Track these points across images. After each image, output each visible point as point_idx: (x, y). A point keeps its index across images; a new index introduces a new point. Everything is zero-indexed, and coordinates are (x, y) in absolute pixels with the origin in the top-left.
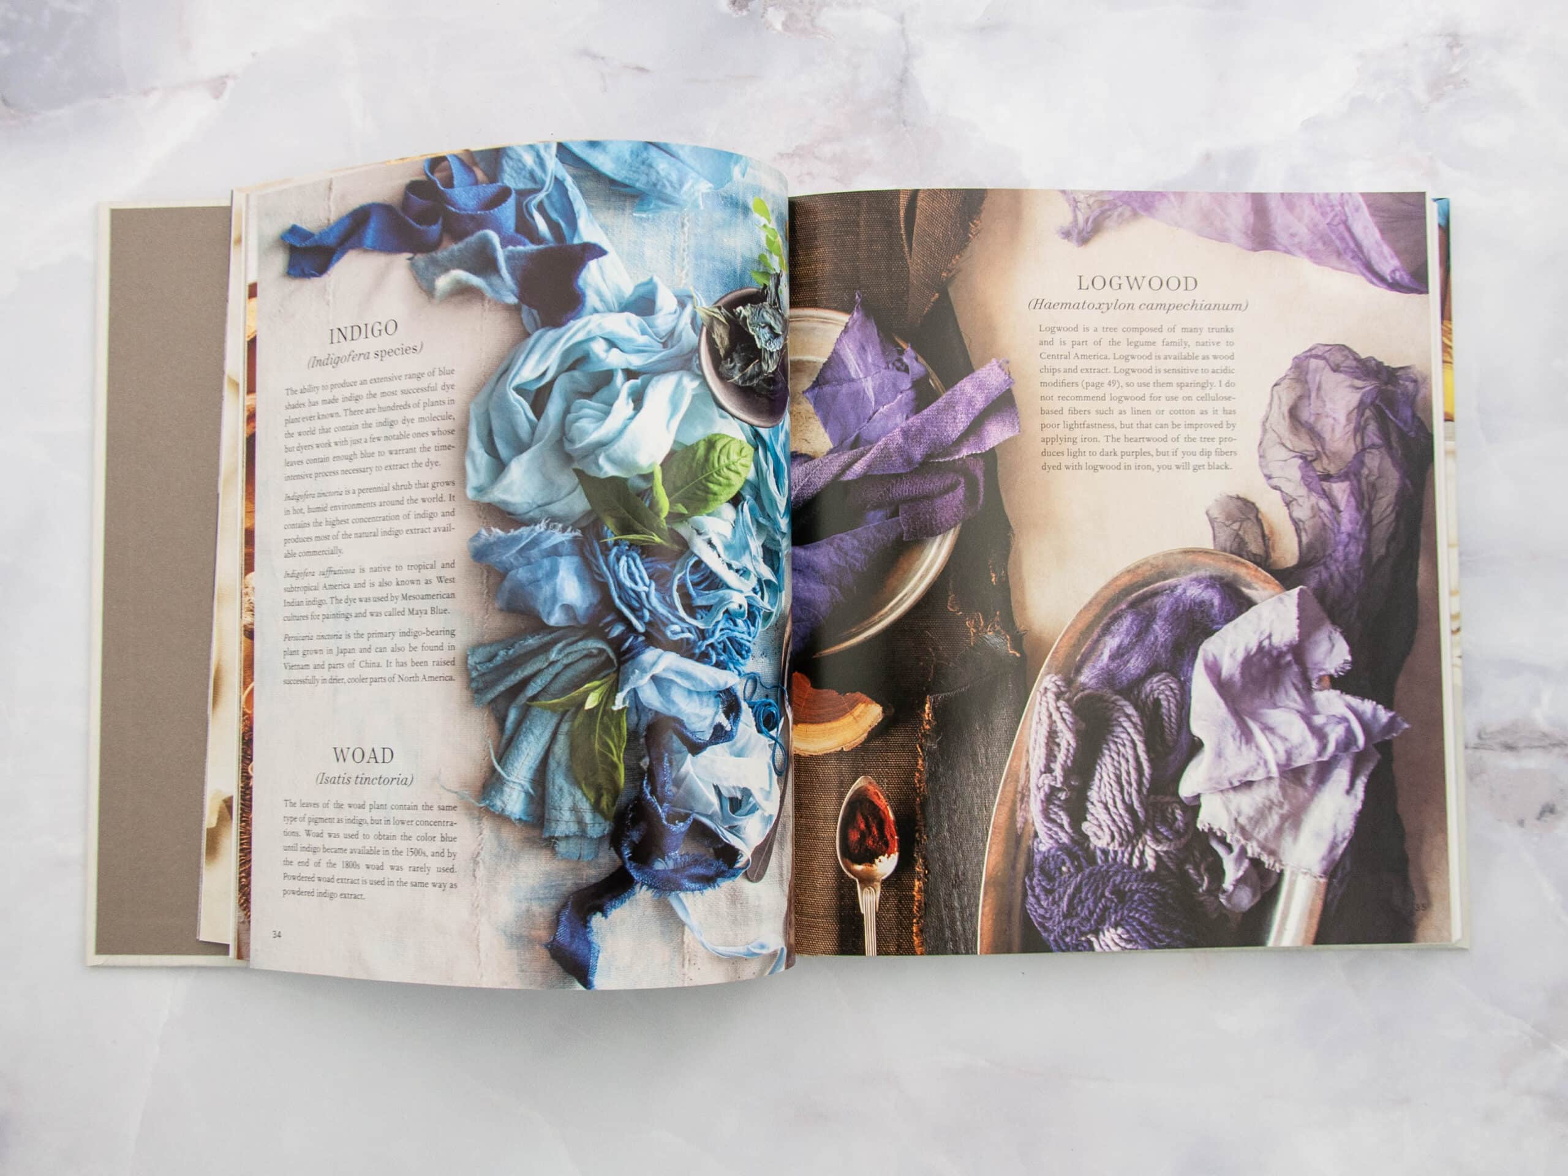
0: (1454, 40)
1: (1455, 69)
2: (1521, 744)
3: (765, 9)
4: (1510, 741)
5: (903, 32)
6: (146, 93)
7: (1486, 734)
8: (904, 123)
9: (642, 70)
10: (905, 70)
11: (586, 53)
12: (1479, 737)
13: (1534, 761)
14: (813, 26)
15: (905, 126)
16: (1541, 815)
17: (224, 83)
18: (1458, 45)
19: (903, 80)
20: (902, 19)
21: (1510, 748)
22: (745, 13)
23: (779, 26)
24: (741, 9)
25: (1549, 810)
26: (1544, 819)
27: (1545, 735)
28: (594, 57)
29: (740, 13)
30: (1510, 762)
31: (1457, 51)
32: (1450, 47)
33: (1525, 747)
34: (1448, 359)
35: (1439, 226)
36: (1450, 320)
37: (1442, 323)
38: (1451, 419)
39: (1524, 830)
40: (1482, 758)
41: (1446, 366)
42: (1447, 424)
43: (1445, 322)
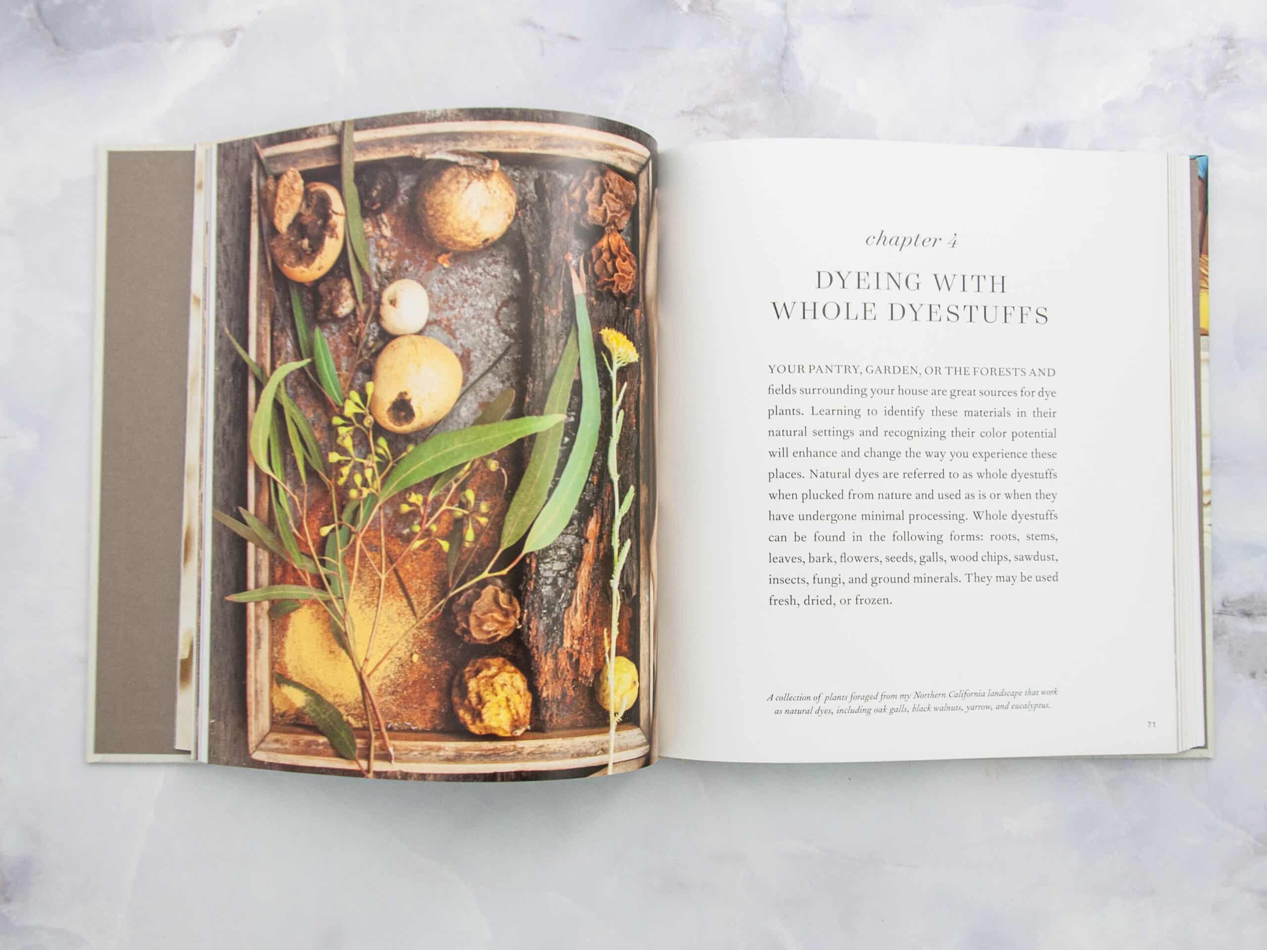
0: (1229, 43)
1: (1228, 67)
2: (1255, 612)
4: (1247, 609)
5: (786, 18)
6: (171, 40)
7: (1228, 602)
8: (784, 91)
9: (573, 38)
10: (786, 48)
11: (529, 23)
12: (1223, 605)
15: (784, 93)
17: (235, 35)
18: (1233, 47)
19: (784, 56)
20: (785, 6)
21: (1247, 614)
23: (685, 8)
28: (536, 26)
30: (1246, 625)
31: (1231, 51)
32: (1226, 48)
33: (1260, 615)
34: (1205, 285)
35: (1199, 177)
36: (1207, 254)
37: (1200, 257)
38: (1206, 334)
39: (1254, 680)
40: (1224, 622)
41: (1202, 290)
42: (1203, 338)
43: (1203, 255)
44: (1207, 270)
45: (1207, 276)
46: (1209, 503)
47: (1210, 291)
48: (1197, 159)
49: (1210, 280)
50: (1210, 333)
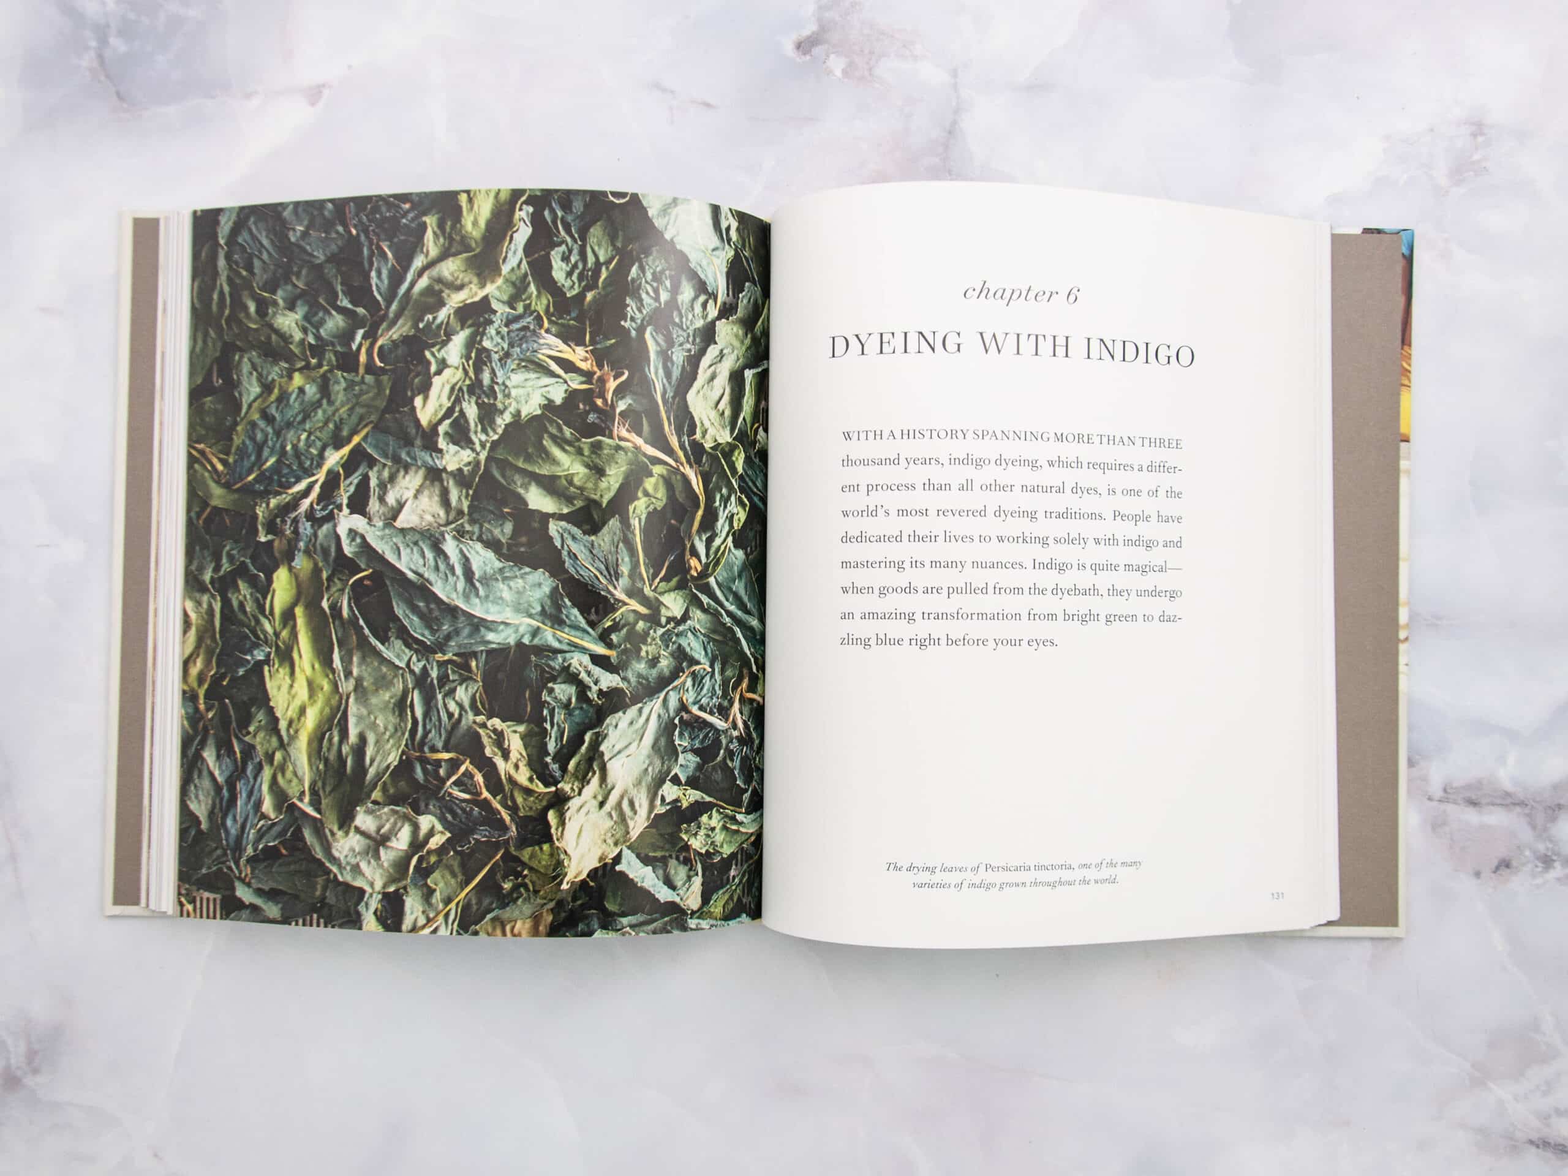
0: (1478, 129)
1: (1475, 158)
2: (1484, 801)
3: (828, 56)
4: (1474, 797)
5: (955, 87)
6: (248, 96)
7: (1452, 788)
9: (708, 105)
10: (954, 123)
11: (658, 86)
12: (1445, 790)
13: (1496, 818)
14: (870, 74)
15: (950, 175)
16: (1497, 868)
17: (321, 92)
18: (1482, 134)
19: (951, 132)
20: (954, 73)
21: (1473, 803)
22: (808, 57)
23: (838, 73)
24: (804, 54)
25: (1505, 865)
26: (1498, 872)
27: (1508, 794)
28: (664, 90)
29: (803, 57)
30: (1472, 816)
33: (1488, 804)
34: (1406, 382)
35: (1403, 254)
36: (1410, 345)
37: (1402, 349)
38: (1407, 441)
39: (1479, 881)
40: (1444, 811)
41: (1403, 388)
42: (1403, 445)
43: (1406, 348)
44: (1410, 365)
45: (1410, 372)
46: (1406, 639)
47: (1413, 388)
48: (1402, 233)
49: (1413, 376)
50: (1412, 439)
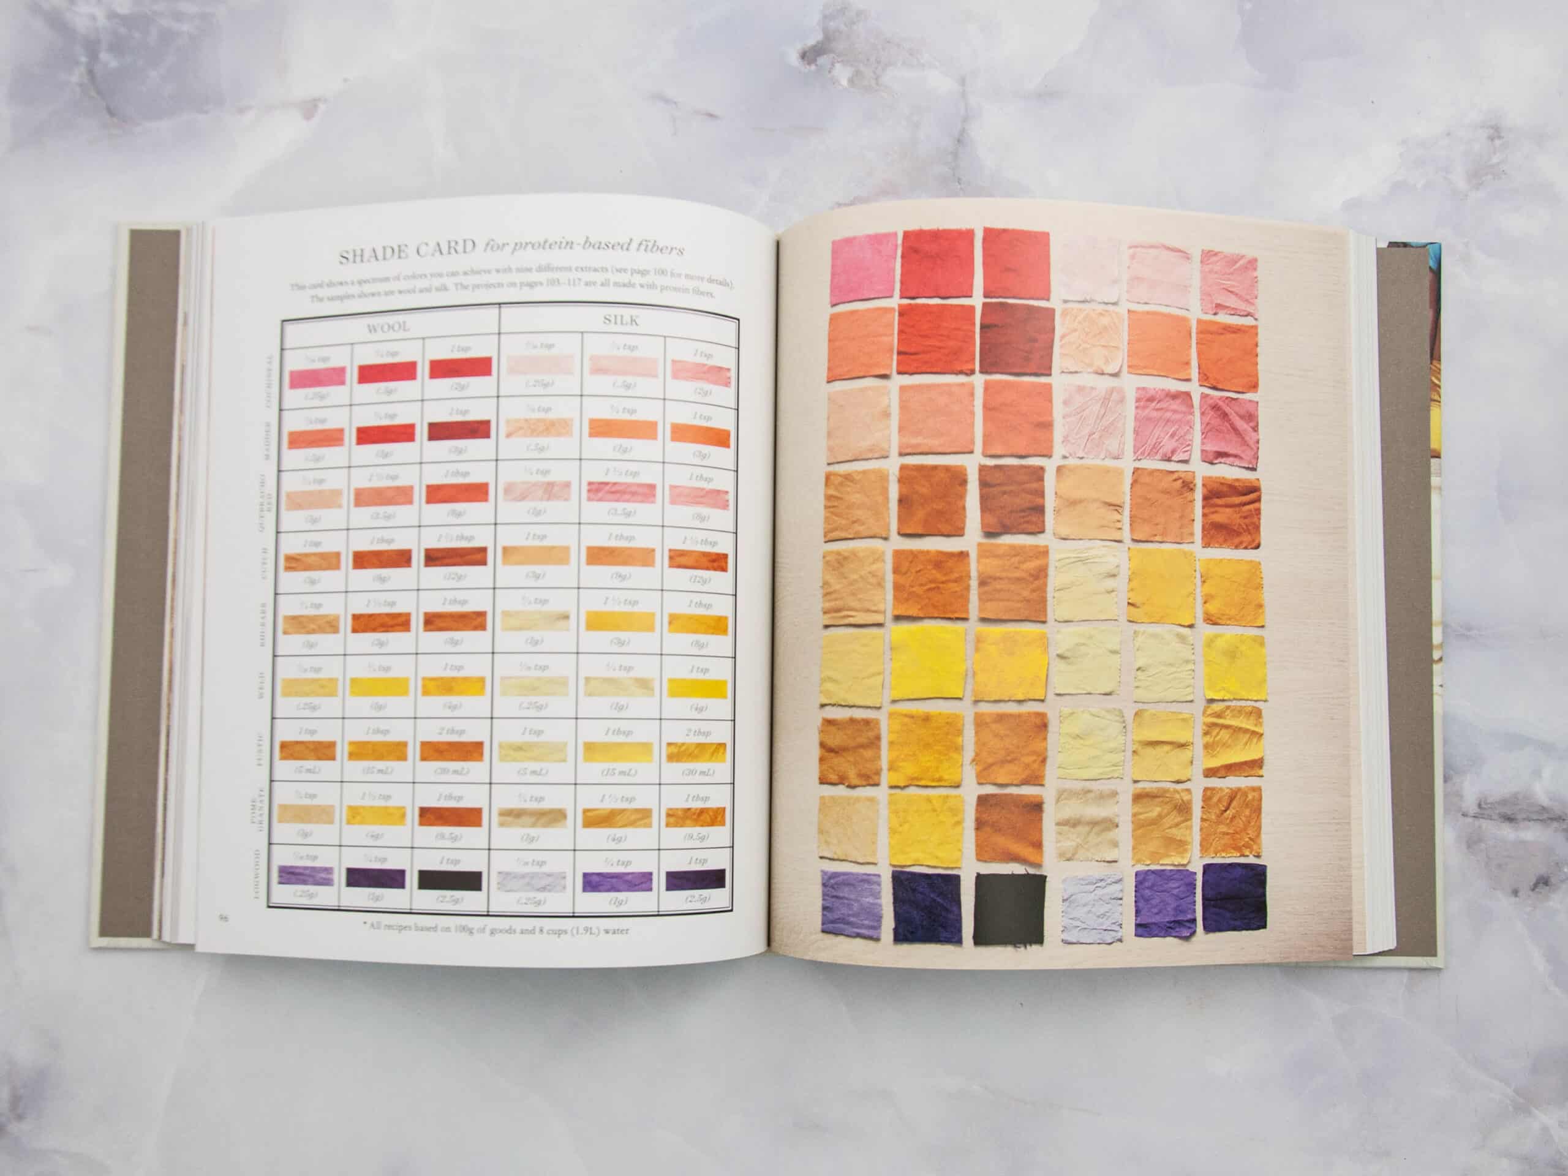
0: (1495, 132)
1: (1495, 160)
2: (1519, 817)
3: (833, 64)
4: (1509, 813)
5: (964, 95)
7: (1486, 804)
8: (959, 181)
9: (711, 115)
10: (963, 131)
11: (659, 97)
12: (1480, 806)
13: (1532, 834)
14: (877, 84)
15: (960, 184)
16: (1534, 888)
17: (316, 106)
18: (1499, 137)
19: (961, 140)
20: (963, 81)
21: (1509, 819)
22: (813, 67)
23: (844, 82)
24: (809, 64)
25: (1543, 882)
26: (1537, 890)
27: (1544, 809)
28: (667, 101)
29: (808, 67)
30: (1507, 832)
31: (1497, 142)
32: (1492, 139)
33: (1524, 819)
34: (1436, 397)
35: (1430, 268)
36: (1439, 360)
37: (1431, 363)
38: (1438, 457)
39: (1517, 899)
40: (1480, 827)
41: (1433, 403)
42: (1433, 461)
43: (1435, 362)
44: (1439, 380)
45: (1439, 387)
46: (1441, 659)
47: (1442, 404)
48: (1428, 246)
49: (1442, 391)
50: (1442, 456)
